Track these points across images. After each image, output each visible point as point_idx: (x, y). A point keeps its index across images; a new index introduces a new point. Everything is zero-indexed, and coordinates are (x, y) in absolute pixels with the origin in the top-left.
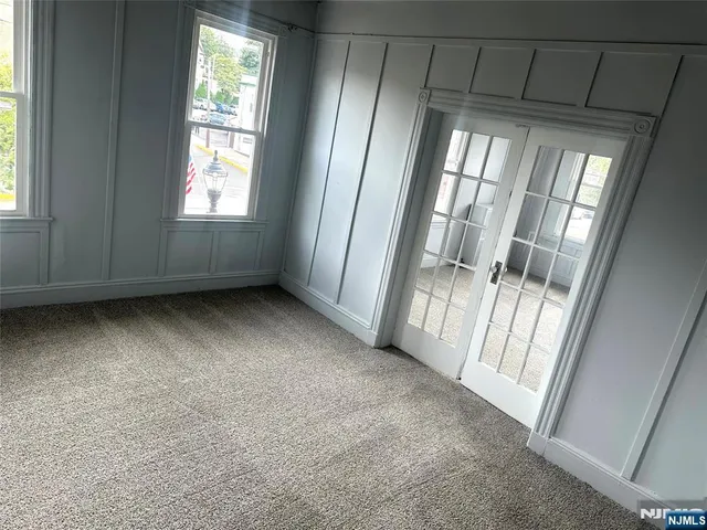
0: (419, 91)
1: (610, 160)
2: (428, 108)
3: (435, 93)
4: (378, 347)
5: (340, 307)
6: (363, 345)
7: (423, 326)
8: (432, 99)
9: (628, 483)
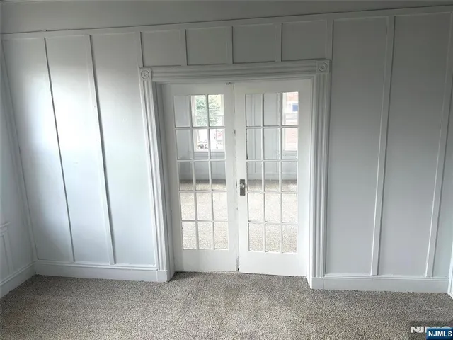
0: (139, 71)
1: (296, 93)
2: (153, 83)
3: (155, 70)
4: (171, 280)
5: (119, 266)
6: (160, 285)
7: (198, 247)
8: (154, 75)
9: (376, 277)
